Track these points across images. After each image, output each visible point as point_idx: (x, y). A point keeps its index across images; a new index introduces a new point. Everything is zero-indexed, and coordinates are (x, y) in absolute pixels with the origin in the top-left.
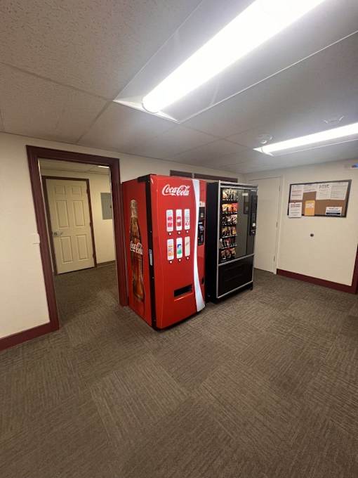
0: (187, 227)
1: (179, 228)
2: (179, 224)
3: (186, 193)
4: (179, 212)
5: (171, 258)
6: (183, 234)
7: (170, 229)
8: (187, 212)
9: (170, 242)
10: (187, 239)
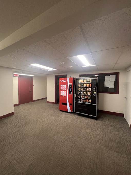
0: (65, 89)
1: (63, 89)
2: (63, 88)
3: (65, 81)
4: (63, 86)
5: (61, 95)
6: (64, 90)
7: (61, 89)
8: (65, 86)
9: (61, 92)
10: (65, 92)
